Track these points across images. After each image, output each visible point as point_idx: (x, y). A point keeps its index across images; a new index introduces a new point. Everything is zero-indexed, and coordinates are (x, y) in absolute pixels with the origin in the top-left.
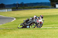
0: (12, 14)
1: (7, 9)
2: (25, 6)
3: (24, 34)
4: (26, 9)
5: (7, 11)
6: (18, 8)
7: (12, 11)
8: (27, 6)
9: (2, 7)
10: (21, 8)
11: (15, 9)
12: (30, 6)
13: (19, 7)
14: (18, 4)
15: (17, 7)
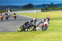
0: (41, 15)
1: (36, 10)
2: (55, 7)
3: (54, 37)
4: (56, 10)
5: (35, 12)
6: (48, 9)
7: (42, 11)
8: (57, 7)
9: (31, 8)
10: (51, 9)
11: (45, 10)
12: (60, 7)
13: (49, 7)
14: (48, 5)
15: (47, 7)
